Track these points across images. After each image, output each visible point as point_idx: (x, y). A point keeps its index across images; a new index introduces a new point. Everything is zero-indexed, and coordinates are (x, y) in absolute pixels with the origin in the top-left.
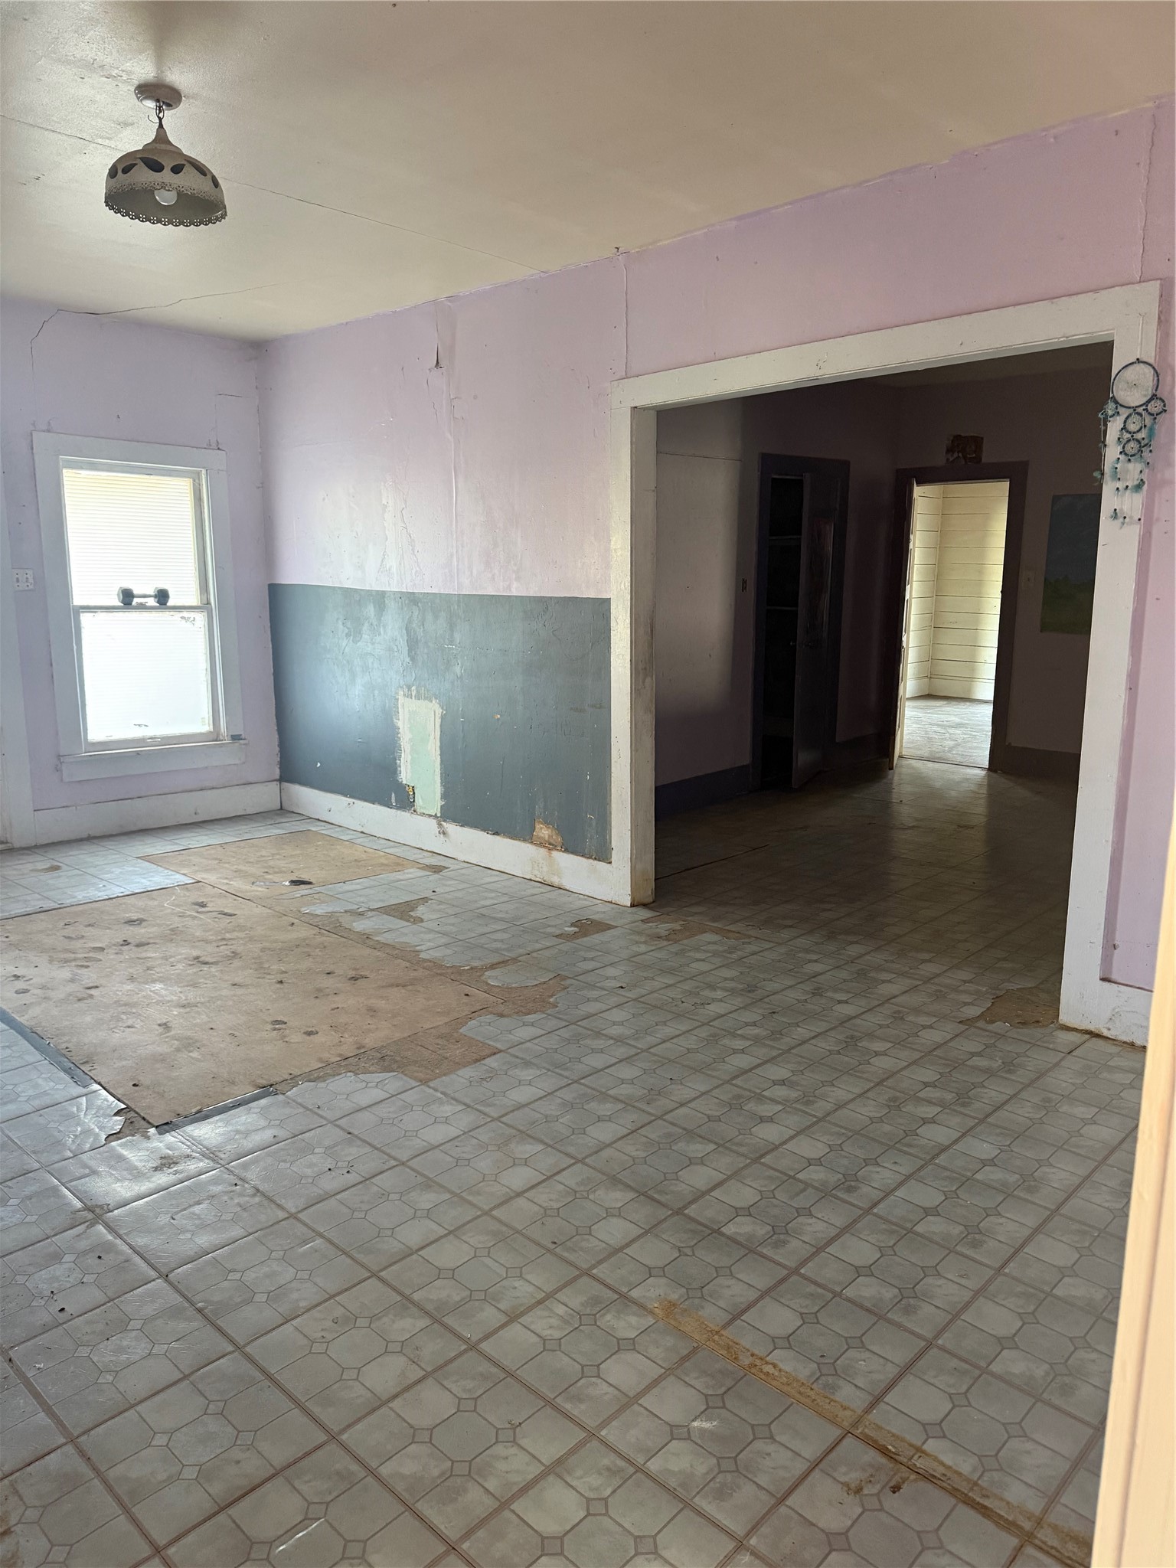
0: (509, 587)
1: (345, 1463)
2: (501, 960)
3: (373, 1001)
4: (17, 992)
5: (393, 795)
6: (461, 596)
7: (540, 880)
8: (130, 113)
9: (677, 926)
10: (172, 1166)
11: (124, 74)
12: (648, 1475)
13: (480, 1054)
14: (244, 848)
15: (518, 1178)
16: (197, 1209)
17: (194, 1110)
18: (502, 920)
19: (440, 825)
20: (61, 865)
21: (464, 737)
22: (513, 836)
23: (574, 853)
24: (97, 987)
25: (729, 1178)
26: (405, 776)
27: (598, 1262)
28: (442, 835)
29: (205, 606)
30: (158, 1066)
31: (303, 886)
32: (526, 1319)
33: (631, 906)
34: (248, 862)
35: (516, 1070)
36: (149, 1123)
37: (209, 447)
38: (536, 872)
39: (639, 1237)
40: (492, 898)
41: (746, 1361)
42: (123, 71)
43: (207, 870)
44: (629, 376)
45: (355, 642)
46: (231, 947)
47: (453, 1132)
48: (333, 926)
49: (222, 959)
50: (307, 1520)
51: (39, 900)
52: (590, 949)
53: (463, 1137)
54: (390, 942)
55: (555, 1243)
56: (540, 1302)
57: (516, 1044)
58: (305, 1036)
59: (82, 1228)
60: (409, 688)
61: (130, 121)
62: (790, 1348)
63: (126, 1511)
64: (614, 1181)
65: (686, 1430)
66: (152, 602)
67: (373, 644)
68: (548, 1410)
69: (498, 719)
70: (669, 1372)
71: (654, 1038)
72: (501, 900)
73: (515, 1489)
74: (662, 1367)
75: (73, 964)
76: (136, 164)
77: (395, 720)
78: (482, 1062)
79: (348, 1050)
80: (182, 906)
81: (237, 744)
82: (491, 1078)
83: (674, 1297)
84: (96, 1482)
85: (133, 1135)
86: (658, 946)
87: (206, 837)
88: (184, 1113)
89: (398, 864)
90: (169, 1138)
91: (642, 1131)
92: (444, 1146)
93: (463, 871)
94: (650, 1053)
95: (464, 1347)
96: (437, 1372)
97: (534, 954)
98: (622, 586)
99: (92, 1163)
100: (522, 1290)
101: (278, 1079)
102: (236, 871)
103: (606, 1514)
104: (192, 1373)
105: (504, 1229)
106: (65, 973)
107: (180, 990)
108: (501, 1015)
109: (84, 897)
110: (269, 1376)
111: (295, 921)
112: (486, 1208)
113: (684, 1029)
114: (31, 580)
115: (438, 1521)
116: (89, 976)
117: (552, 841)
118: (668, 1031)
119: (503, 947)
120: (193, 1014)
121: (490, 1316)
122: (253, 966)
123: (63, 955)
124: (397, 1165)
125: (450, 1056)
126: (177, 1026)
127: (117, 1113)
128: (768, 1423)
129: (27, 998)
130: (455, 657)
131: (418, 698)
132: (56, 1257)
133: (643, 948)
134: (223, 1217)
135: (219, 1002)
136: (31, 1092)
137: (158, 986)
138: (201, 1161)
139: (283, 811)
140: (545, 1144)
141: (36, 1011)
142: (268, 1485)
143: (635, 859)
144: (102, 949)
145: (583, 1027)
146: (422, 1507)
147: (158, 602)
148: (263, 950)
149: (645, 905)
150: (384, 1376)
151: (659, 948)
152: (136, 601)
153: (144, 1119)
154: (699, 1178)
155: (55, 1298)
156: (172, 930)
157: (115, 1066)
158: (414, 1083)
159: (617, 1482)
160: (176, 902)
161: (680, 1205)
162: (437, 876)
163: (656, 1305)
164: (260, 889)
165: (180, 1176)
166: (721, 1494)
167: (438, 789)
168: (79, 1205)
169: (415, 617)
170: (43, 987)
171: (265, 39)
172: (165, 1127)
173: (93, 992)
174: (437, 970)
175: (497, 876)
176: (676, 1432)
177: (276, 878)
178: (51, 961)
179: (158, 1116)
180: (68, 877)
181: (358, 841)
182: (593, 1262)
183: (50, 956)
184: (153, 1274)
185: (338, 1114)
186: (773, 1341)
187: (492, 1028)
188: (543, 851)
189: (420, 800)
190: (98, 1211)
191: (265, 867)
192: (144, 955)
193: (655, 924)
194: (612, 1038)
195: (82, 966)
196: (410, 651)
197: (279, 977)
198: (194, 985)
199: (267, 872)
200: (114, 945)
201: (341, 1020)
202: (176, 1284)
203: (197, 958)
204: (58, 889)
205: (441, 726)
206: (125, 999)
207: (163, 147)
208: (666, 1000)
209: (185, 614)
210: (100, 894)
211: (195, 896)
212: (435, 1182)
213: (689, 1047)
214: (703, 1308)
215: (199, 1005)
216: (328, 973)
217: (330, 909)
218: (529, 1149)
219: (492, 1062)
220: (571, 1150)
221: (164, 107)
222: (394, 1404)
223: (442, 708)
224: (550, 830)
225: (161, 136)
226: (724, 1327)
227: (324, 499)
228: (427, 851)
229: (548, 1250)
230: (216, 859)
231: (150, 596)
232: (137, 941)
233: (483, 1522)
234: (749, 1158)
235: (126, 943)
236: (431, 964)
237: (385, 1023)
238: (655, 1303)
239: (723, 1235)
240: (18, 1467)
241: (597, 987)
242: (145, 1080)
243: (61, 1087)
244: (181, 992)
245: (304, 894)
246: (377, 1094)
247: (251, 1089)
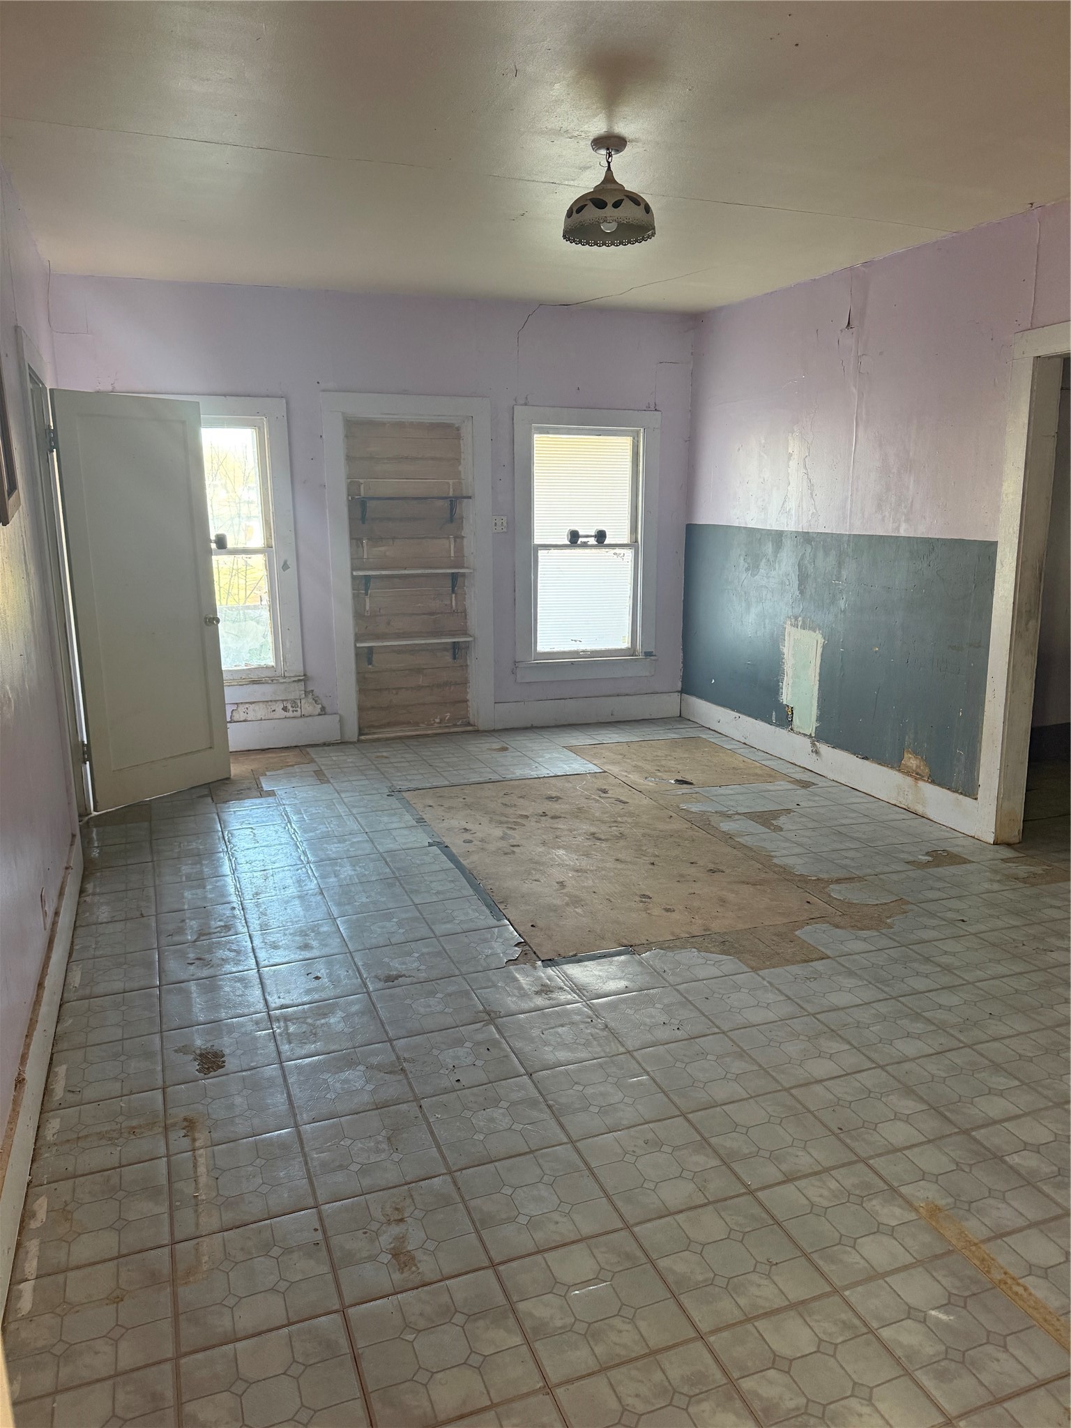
0: (898, 529)
1: (632, 1247)
2: (847, 876)
3: (724, 893)
4: (464, 842)
5: (774, 713)
6: (852, 536)
7: (904, 807)
8: (588, 160)
9: (1038, 870)
10: (548, 993)
11: (583, 134)
12: (878, 1339)
13: (809, 956)
14: (645, 747)
15: (821, 1068)
16: (560, 1030)
17: (571, 954)
18: (857, 839)
19: (813, 745)
20: (508, 746)
21: (842, 666)
22: (882, 762)
23: (940, 785)
24: (518, 846)
25: (1025, 1114)
26: (786, 697)
27: (876, 1155)
28: (814, 754)
29: (633, 545)
30: (551, 914)
31: (685, 786)
32: (801, 1183)
33: (994, 844)
34: (646, 760)
35: (840, 977)
36: (538, 956)
37: (648, 409)
38: (901, 799)
39: (922, 1144)
40: (852, 818)
41: (997, 1276)
42: (582, 132)
43: (613, 763)
44: (1034, 327)
45: (753, 575)
46: (620, 829)
47: (771, 1016)
48: (703, 823)
49: (612, 838)
50: (597, 1279)
51: (490, 773)
52: (939, 879)
53: (779, 1023)
54: (749, 844)
55: (841, 1129)
56: (815, 1173)
57: (844, 954)
58: (663, 911)
59: (478, 1025)
60: (796, 618)
61: (588, 165)
62: (1046, 1278)
63: (477, 1231)
64: (908, 1091)
65: (923, 1314)
66: (592, 541)
67: (768, 578)
68: (803, 1260)
69: (876, 652)
70: (919, 1263)
71: (983, 974)
72: (861, 821)
73: (761, 1311)
74: (915, 1258)
75: (506, 825)
76: (586, 205)
77: (781, 647)
78: (810, 964)
79: (696, 930)
80: (589, 790)
81: (648, 660)
82: (815, 979)
83: (941, 1202)
84: (461, 1206)
85: (525, 964)
86: (1012, 887)
87: (617, 736)
88: (563, 955)
89: (770, 776)
90: (550, 971)
91: (948, 1055)
92: (761, 1026)
93: (829, 789)
94: (975, 986)
95: (743, 1190)
96: (718, 1202)
97: (881, 876)
98: (1011, 530)
99: (494, 978)
100: (803, 1161)
101: (638, 942)
102: (635, 766)
103: (834, 1356)
104: (537, 1150)
105: (798, 1106)
106: (498, 832)
107: (576, 857)
108: (837, 926)
109: (521, 774)
110: (590, 1169)
111: (674, 815)
112: (787, 1085)
113: (1018, 970)
114: (505, 524)
115: (696, 1316)
116: (516, 836)
117: (918, 770)
118: (1001, 969)
119: (853, 864)
120: (583, 878)
121: (771, 1173)
122: (634, 847)
123: (498, 818)
124: (719, 1033)
125: (782, 953)
126: (570, 885)
127: (518, 945)
128: (1004, 1334)
129: (471, 847)
130: (841, 592)
131: (804, 628)
132: (459, 1042)
133: (996, 887)
134: (578, 1041)
135: (603, 872)
136: (463, 918)
137: (561, 852)
138: (570, 994)
139: (681, 718)
140: (851, 1045)
141: (475, 858)
142: (574, 1247)
143: (1003, 797)
144: (527, 817)
145: (913, 950)
146: (684, 1299)
147: (597, 541)
148: (644, 835)
149: (1009, 845)
150: (676, 1193)
151: (1013, 889)
152: (581, 540)
153: (535, 953)
154: (995, 1107)
155: (455, 1071)
156: (579, 809)
157: (521, 908)
158: (746, 969)
159: (848, 1335)
160: (585, 786)
161: (968, 1126)
162: (803, 791)
163: (922, 1205)
164: (651, 784)
165: (553, 1002)
166: (942, 1376)
167: (814, 711)
168: (481, 1008)
169: (807, 555)
170: (482, 840)
171: (690, 90)
172: (549, 962)
173: (515, 849)
174: (787, 876)
175: (862, 797)
176: (911, 1313)
177: (665, 776)
178: (491, 821)
179: (546, 951)
180: (512, 757)
181: (739, 751)
182: (872, 1154)
183: (490, 818)
184: (523, 1071)
185: (679, 980)
186: (1030, 1267)
187: (825, 936)
188: (909, 780)
189: (798, 721)
190: (492, 1015)
191: (658, 766)
192: (556, 826)
193: (1015, 865)
194: (939, 966)
195: (511, 828)
196: (800, 585)
197: (652, 860)
198: (587, 855)
199: (658, 770)
200: (536, 815)
201: (695, 904)
202: (537, 1082)
203: (593, 834)
204: (504, 765)
205: (822, 654)
206: (537, 858)
207: (609, 186)
208: (1006, 940)
209: (618, 551)
210: (532, 773)
211: (600, 783)
212: (747, 1054)
213: (1019, 988)
214: (967, 1220)
215: (588, 871)
216: (692, 863)
217: (704, 809)
218: (835, 1046)
219: (818, 965)
220: (874, 1055)
221: (612, 153)
222: (677, 1217)
223: (824, 639)
224: (918, 761)
225: (609, 178)
226: (983, 1242)
227: (739, 449)
228: (800, 766)
229: (833, 1134)
230: (621, 754)
231: (591, 536)
232: (553, 814)
233: (729, 1326)
234: (1052, 1101)
235: (544, 814)
236: (782, 870)
237: (731, 913)
238: (922, 1203)
239: (1005, 1162)
240: (414, 1180)
241: (938, 917)
242: (540, 923)
243: (482, 917)
244: (577, 859)
245: (684, 792)
246: (714, 971)
247: (615, 945)
